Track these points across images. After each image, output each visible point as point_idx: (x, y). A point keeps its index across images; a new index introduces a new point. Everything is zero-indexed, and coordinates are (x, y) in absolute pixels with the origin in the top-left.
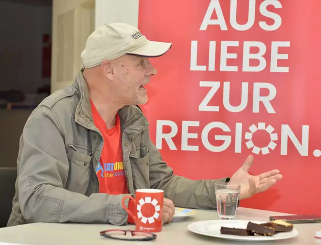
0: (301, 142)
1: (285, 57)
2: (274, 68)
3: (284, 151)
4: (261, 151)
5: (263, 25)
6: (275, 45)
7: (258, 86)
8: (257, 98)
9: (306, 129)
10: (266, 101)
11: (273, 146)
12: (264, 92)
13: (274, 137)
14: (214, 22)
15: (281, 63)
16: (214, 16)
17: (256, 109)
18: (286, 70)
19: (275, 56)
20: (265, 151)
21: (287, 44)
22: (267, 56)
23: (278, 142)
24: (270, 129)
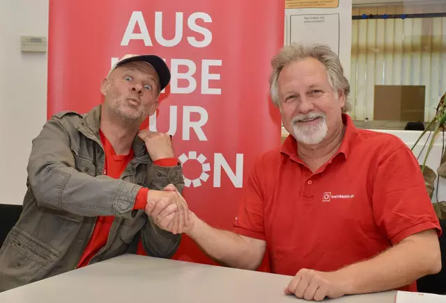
0: (235, 173)
1: (217, 77)
2: (206, 90)
3: (217, 183)
4: (192, 184)
5: (192, 41)
6: (206, 63)
7: (187, 110)
8: (187, 124)
9: (240, 158)
10: (198, 126)
11: (205, 177)
12: (195, 117)
13: (206, 167)
14: (137, 37)
15: (212, 84)
16: (137, 30)
17: (186, 136)
18: (218, 91)
19: (206, 77)
20: (197, 183)
21: (218, 63)
22: (198, 76)
23: (211, 173)
24: (202, 158)
